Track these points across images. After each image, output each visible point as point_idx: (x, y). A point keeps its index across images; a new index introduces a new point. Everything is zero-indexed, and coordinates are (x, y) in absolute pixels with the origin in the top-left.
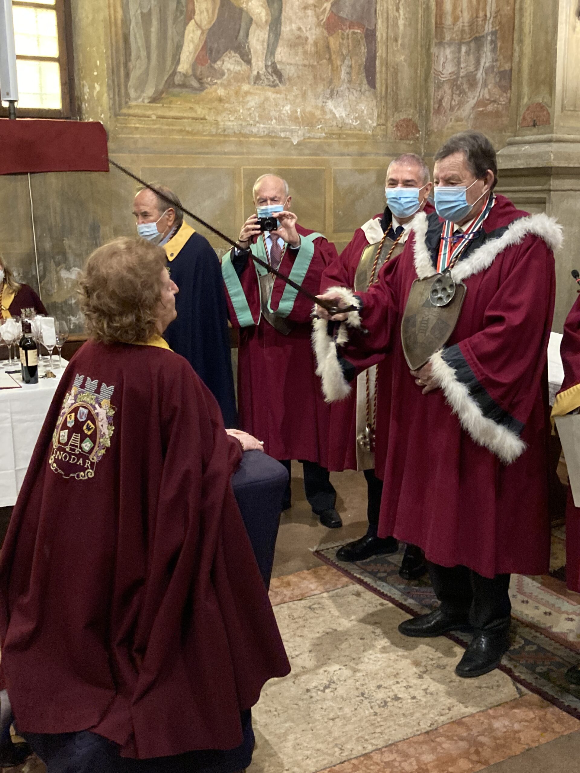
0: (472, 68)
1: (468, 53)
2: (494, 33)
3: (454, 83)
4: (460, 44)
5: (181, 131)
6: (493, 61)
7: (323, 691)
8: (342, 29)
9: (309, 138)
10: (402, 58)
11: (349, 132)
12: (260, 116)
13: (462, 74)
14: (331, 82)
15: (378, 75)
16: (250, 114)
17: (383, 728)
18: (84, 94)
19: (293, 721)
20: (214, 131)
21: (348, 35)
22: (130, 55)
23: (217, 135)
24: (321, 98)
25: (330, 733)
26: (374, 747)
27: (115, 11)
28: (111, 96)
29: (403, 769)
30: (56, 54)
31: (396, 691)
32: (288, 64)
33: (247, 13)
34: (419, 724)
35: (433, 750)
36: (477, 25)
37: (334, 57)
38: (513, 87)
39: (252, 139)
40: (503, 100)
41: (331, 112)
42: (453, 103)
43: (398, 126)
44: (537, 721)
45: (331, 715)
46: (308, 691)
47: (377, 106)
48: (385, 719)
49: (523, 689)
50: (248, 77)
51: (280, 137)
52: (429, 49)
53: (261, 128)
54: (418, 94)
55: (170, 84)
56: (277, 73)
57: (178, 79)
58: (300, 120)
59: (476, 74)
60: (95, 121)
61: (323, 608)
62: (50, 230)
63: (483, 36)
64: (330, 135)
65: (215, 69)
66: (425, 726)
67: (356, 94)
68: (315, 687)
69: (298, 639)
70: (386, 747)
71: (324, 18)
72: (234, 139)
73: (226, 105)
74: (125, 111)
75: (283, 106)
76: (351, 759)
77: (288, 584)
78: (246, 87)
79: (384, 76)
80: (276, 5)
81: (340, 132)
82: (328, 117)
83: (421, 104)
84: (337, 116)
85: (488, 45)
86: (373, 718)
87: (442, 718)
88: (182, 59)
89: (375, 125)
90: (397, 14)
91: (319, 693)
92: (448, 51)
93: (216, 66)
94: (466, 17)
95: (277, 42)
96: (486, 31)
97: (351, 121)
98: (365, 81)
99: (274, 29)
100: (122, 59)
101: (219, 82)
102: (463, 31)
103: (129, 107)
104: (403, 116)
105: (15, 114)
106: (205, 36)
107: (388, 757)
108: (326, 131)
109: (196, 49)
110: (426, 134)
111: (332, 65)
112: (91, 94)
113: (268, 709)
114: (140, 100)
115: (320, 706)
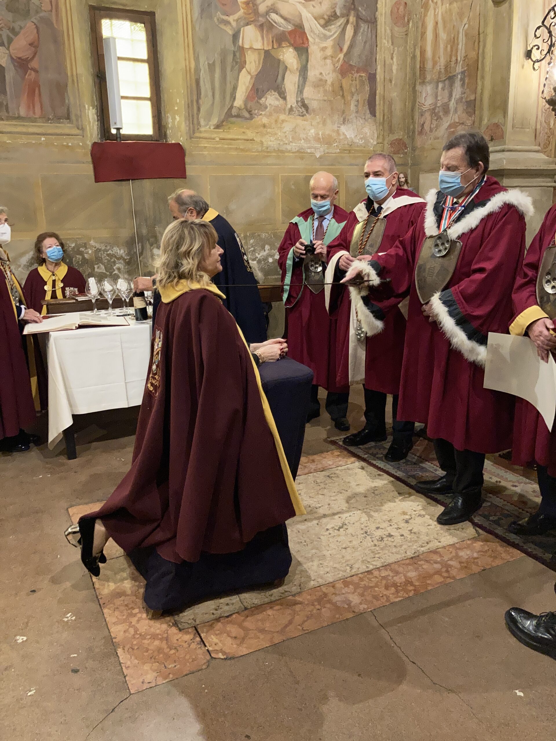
0: (446, 100)
1: (443, 89)
2: (463, 73)
3: (433, 112)
4: (437, 83)
5: (236, 149)
6: (462, 94)
7: (338, 530)
8: (352, 74)
9: (328, 153)
10: (395, 94)
11: (357, 148)
12: (293, 138)
13: (438, 105)
14: (343, 112)
15: (377, 107)
16: (286, 136)
17: (380, 555)
18: (169, 123)
19: (317, 549)
20: (260, 149)
21: (356, 78)
22: (201, 94)
23: (262, 151)
24: (336, 125)
25: (343, 557)
26: (375, 567)
27: (189, 63)
28: (188, 124)
29: (394, 581)
30: (148, 95)
31: (389, 531)
32: (312, 99)
33: (284, 62)
34: (406, 552)
35: (417, 569)
36: (450, 68)
37: (345, 94)
38: (476, 112)
39: (286, 154)
40: (469, 123)
41: (344, 134)
42: (432, 126)
43: (392, 144)
44: (490, 551)
45: (344, 546)
46: (327, 530)
47: (377, 130)
48: (382, 549)
49: (480, 531)
50: (284, 110)
51: (307, 153)
52: (414, 87)
53: (293, 146)
54: (407, 121)
55: (229, 114)
56: (305, 106)
57: (234, 112)
58: (322, 140)
59: (449, 105)
60: (176, 142)
61: (338, 477)
62: (146, 220)
63: (455, 76)
64: (343, 151)
65: (261, 105)
66: (410, 554)
67: (362, 121)
68: (332, 528)
69: (321, 496)
70: (383, 567)
71: (339, 65)
72: (274, 154)
73: (269, 130)
74: (197, 135)
75: (309, 130)
76: (358, 574)
77: (313, 461)
78: (282, 117)
79: (382, 108)
80: (304, 57)
81: (349, 148)
82: (341, 137)
83: (408, 128)
84: (348, 137)
85: (459, 82)
86: (374, 548)
87: (422, 549)
88: (237, 97)
89: (375, 143)
90: (392, 62)
91: (336, 531)
92: (429, 89)
93: (261, 101)
94: (442, 62)
95: (305, 84)
96: (457, 71)
97: (358, 141)
98: (368, 112)
99: (303, 74)
100: (195, 98)
101: (263, 113)
102: (440, 72)
103: (200, 132)
104: (396, 137)
105: (120, 138)
106: (253, 80)
107: (384, 573)
108: (340, 148)
109: (247, 90)
110: (412, 149)
111: (345, 100)
112: (173, 122)
113: (300, 541)
114: (208, 127)
115: (336, 540)
